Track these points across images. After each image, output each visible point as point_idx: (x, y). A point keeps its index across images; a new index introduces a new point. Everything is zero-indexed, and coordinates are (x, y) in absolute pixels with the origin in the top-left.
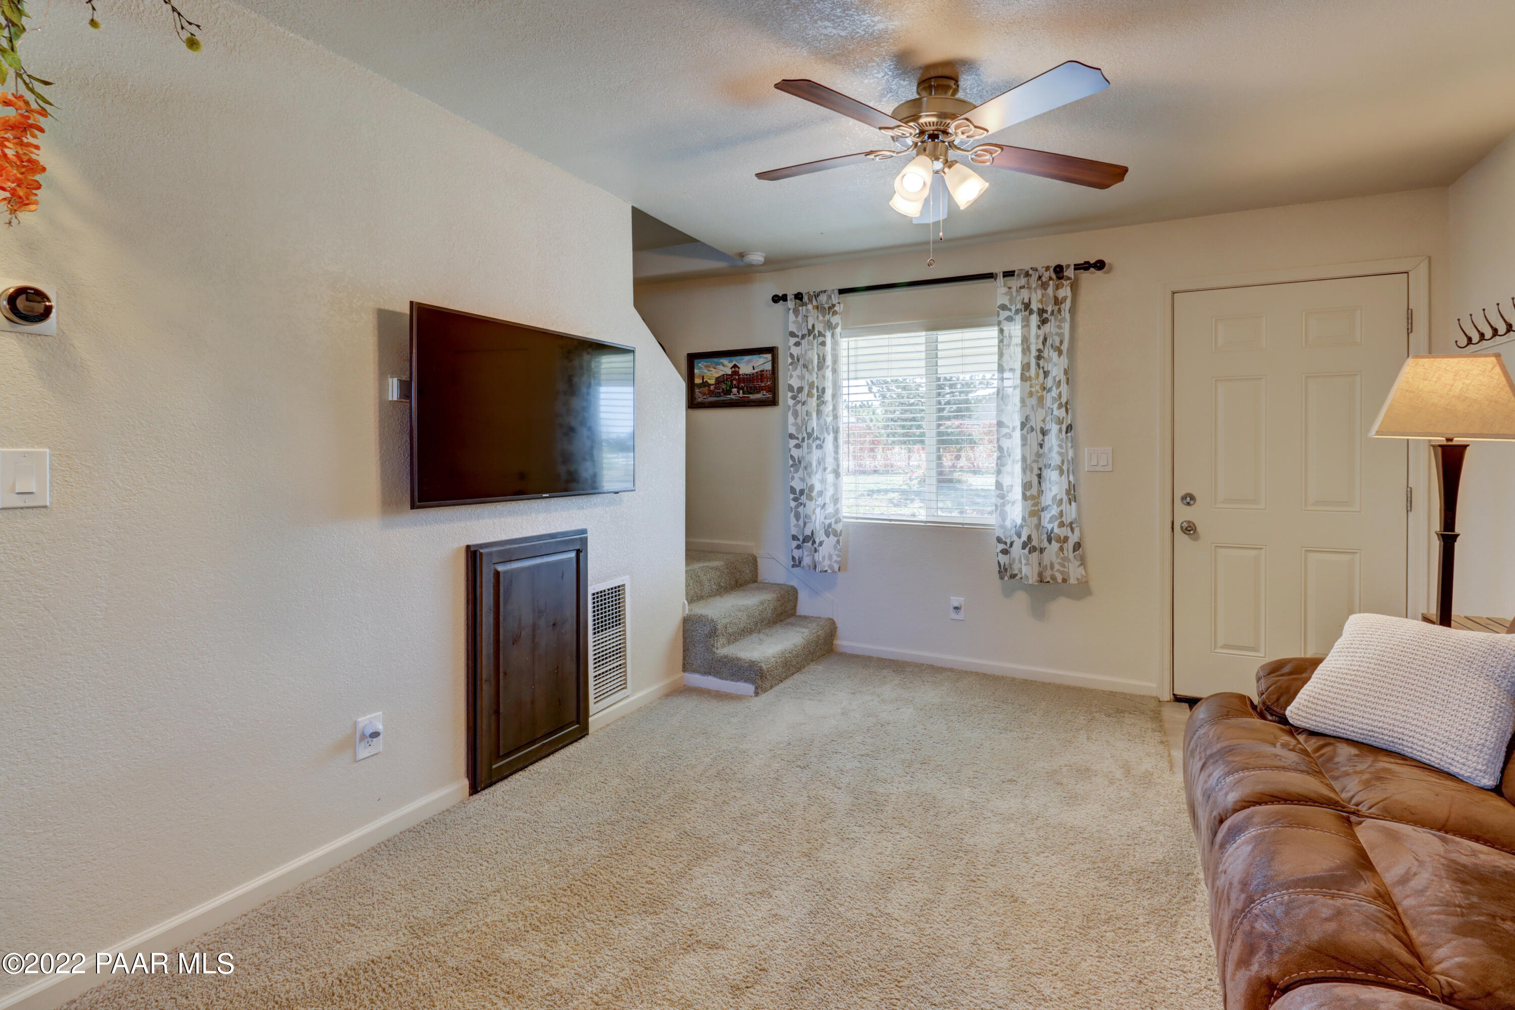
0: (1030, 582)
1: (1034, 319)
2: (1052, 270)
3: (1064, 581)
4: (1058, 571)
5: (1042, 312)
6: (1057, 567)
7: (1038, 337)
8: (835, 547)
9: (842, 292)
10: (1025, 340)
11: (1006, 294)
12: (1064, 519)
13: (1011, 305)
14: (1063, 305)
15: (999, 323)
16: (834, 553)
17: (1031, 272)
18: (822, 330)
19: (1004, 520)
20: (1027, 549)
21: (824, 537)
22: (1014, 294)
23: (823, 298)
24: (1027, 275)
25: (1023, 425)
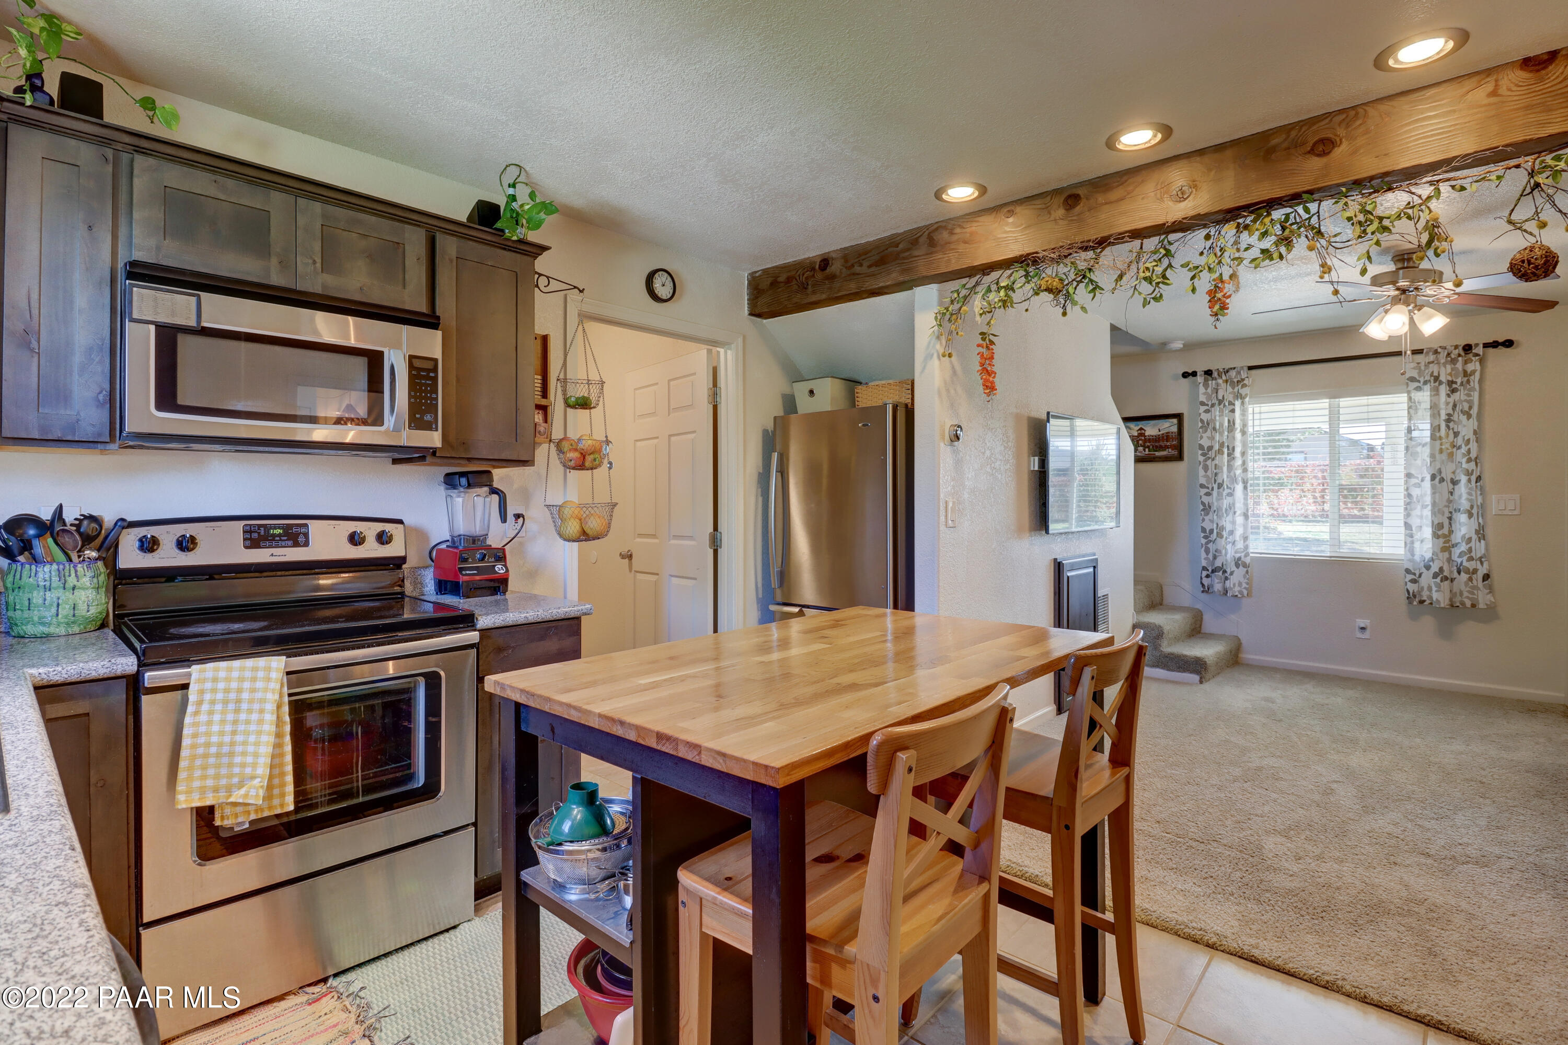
0: (1442, 605)
1: (1444, 390)
2: (1461, 348)
3: (1473, 606)
4: (1467, 597)
5: (1451, 383)
6: (1466, 594)
7: (1447, 404)
8: (1244, 576)
9: (1251, 368)
10: (1434, 407)
11: (1414, 368)
12: (1473, 554)
13: (1420, 377)
14: (1472, 377)
15: (1409, 392)
16: (1244, 581)
17: (1439, 350)
18: (1231, 399)
19: (1413, 555)
20: (1439, 578)
21: (1234, 568)
22: (1423, 368)
23: (1233, 374)
24: (1436, 352)
25: (1433, 477)
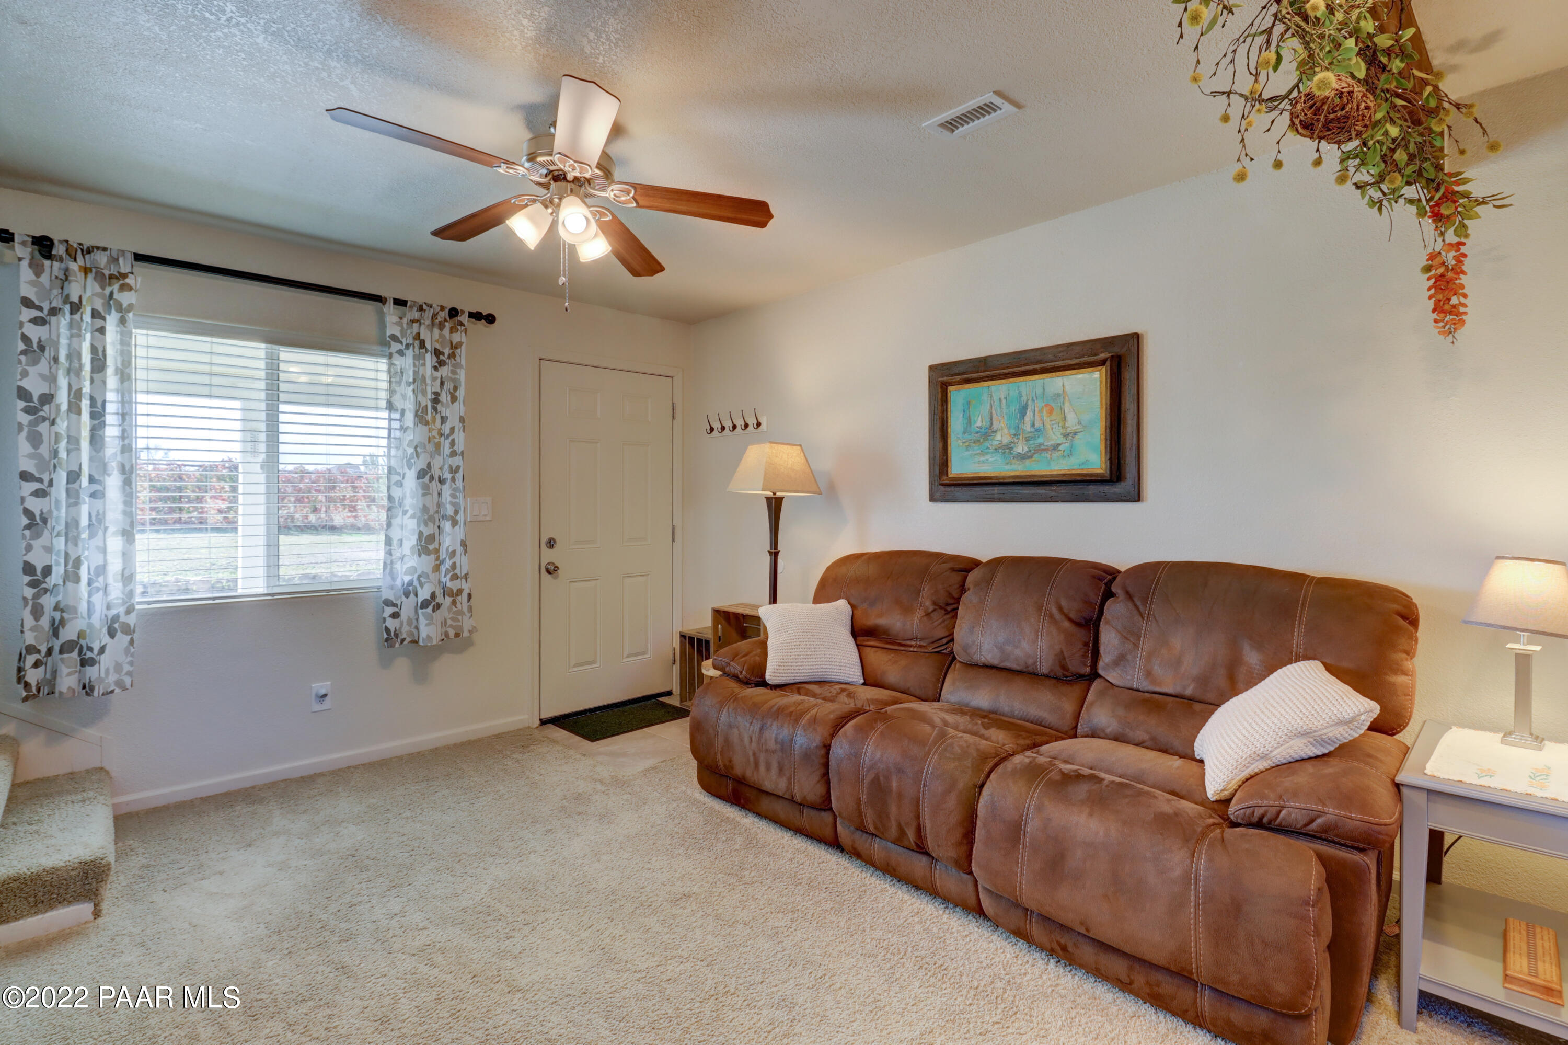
1: (429, 360)
2: (447, 311)
3: (457, 635)
4: (451, 626)
5: (437, 353)
6: (449, 622)
7: (434, 379)
8: (127, 652)
9: (139, 257)
10: (418, 380)
11: (396, 323)
12: (457, 571)
13: (403, 337)
14: (458, 351)
15: (390, 356)
16: (124, 660)
17: (425, 307)
18: (99, 307)
19: (393, 579)
20: (431, 607)
21: (106, 639)
22: (405, 326)
23: (101, 259)
24: (421, 309)
25: (421, 475)
